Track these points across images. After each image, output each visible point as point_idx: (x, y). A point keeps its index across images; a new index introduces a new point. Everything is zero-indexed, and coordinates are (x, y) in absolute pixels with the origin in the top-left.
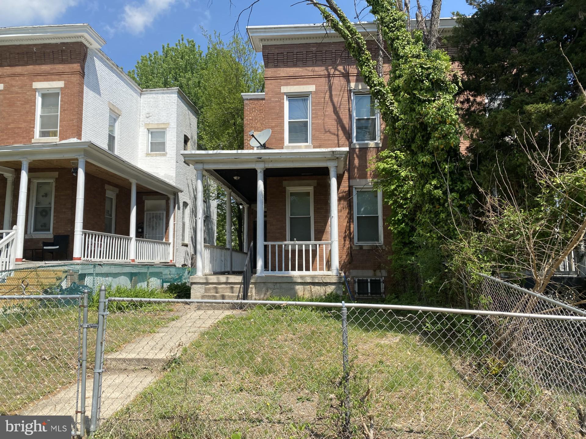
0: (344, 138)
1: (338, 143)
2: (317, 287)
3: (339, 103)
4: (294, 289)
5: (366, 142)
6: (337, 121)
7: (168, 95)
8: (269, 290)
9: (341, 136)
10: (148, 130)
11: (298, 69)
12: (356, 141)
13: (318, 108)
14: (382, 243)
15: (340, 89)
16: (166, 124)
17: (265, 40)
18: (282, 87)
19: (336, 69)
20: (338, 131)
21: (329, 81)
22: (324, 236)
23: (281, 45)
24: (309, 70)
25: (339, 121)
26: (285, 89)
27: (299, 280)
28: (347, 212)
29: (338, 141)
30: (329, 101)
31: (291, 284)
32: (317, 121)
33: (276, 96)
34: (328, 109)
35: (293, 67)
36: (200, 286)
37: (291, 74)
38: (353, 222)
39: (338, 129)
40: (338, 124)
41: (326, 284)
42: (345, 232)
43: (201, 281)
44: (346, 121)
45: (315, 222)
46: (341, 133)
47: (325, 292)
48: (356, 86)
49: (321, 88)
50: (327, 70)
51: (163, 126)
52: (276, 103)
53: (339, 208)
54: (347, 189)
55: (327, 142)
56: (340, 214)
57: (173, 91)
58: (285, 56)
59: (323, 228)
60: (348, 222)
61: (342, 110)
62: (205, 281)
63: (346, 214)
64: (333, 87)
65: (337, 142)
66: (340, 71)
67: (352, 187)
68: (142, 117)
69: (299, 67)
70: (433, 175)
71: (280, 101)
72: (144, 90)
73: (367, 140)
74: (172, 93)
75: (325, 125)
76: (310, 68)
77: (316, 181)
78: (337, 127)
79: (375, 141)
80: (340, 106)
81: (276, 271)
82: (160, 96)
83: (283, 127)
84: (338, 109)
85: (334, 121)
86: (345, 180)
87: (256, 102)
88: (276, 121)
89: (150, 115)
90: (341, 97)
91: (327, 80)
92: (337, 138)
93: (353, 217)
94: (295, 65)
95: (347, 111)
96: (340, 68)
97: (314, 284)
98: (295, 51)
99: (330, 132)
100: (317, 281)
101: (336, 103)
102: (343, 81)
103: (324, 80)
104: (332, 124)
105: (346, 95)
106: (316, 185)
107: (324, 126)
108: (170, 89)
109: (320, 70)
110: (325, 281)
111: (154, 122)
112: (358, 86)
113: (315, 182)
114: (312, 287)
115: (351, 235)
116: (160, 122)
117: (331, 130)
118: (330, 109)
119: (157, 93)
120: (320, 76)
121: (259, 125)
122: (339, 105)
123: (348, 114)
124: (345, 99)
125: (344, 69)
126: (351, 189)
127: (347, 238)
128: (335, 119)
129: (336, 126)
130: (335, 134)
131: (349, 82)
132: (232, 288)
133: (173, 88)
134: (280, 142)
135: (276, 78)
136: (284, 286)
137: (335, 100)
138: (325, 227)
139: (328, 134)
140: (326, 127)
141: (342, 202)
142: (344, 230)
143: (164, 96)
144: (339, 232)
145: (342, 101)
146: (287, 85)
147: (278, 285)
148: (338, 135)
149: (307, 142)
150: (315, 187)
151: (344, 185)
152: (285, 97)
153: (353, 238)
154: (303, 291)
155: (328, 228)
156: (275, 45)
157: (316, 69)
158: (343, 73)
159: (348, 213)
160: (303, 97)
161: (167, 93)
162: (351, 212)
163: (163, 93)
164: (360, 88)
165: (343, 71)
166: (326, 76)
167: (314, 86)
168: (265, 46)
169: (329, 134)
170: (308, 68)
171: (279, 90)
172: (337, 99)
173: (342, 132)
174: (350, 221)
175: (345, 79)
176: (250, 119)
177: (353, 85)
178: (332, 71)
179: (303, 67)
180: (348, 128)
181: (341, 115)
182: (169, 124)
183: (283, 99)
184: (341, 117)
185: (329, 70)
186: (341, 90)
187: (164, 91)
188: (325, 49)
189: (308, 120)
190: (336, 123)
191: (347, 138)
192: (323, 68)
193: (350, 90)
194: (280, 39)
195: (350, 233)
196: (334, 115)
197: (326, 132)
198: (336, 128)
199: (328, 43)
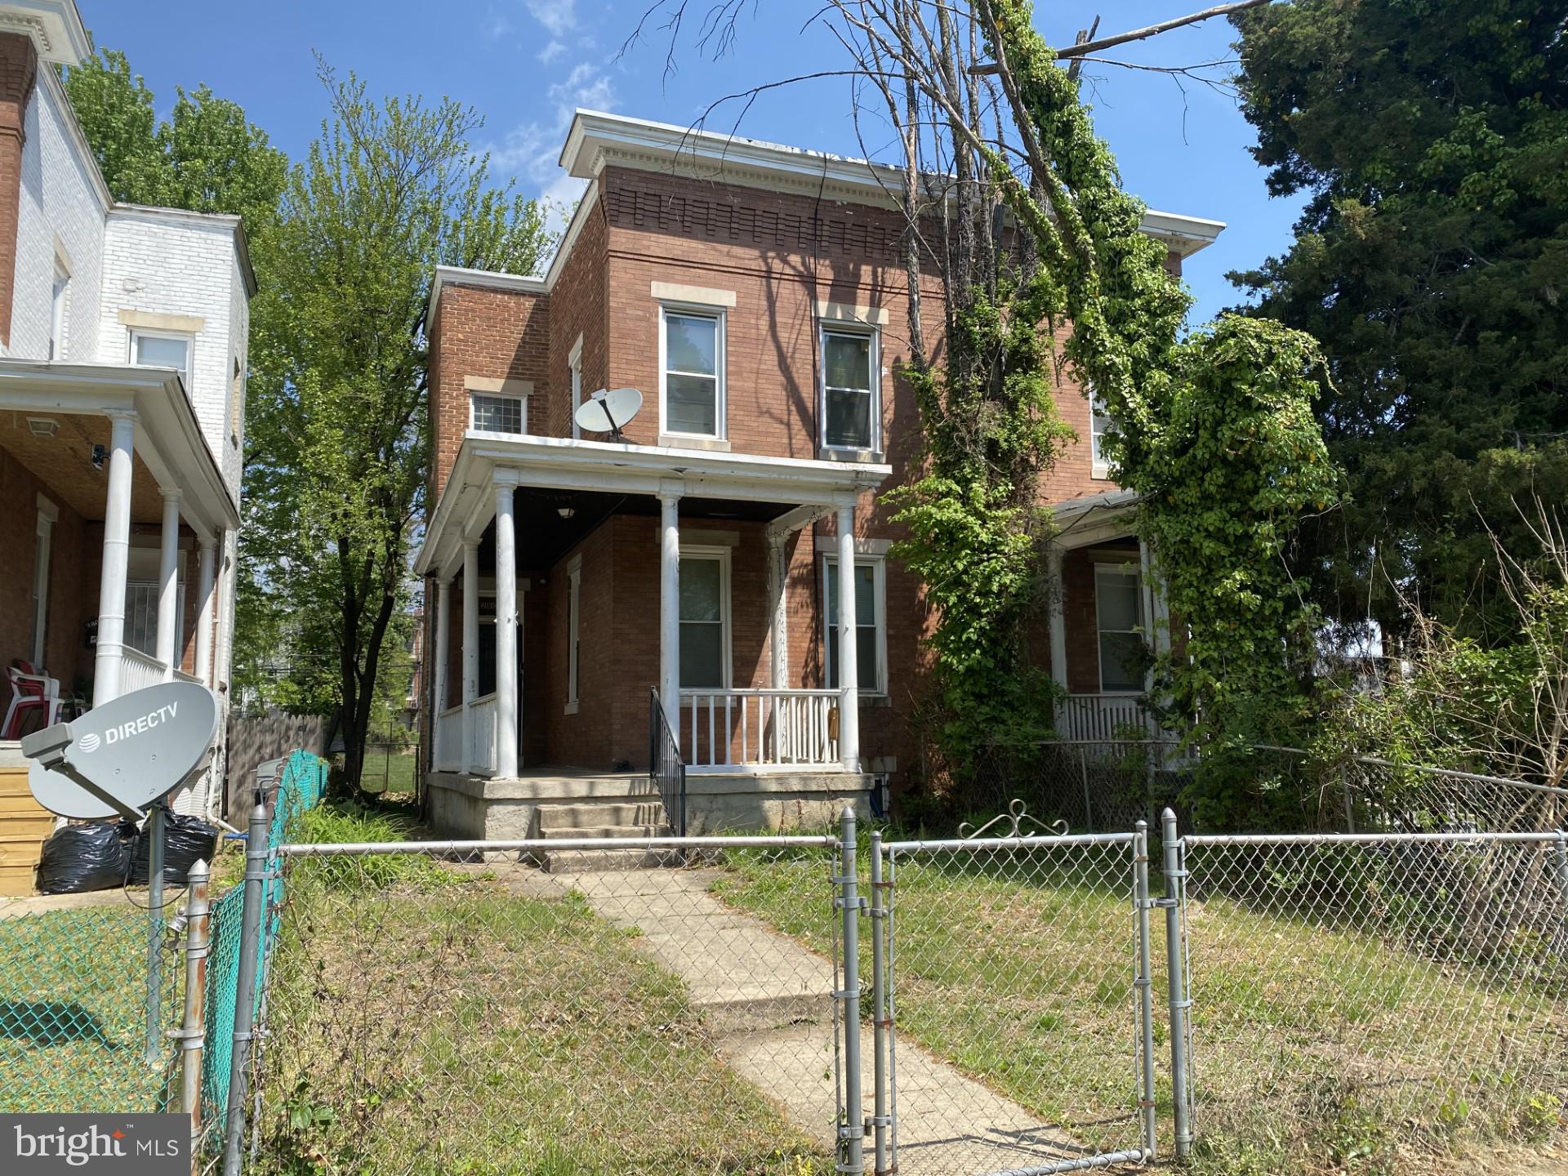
0: (804, 432)
1: (790, 444)
2: (812, 803)
3: (791, 346)
4: (759, 808)
5: (849, 448)
6: (786, 390)
7: (203, 235)
8: (698, 815)
9: (797, 427)
10: (130, 329)
11: (694, 244)
12: (828, 443)
13: (742, 350)
14: (886, 692)
15: (793, 311)
16: (193, 319)
17: (616, 152)
18: (654, 284)
19: (785, 262)
20: (789, 415)
21: (769, 286)
22: (757, 674)
23: (655, 173)
24: (721, 252)
25: (792, 389)
26: (661, 290)
27: (774, 787)
28: (810, 615)
29: (790, 438)
30: (769, 338)
31: (752, 796)
32: (740, 384)
33: (636, 302)
34: (766, 357)
35: (682, 236)
36: (511, 808)
37: (677, 254)
38: (823, 639)
39: (789, 411)
40: (788, 397)
41: (834, 795)
42: (806, 665)
43: (518, 795)
44: (806, 393)
45: (734, 638)
46: (795, 419)
47: (833, 815)
48: (831, 310)
49: (748, 301)
50: (765, 259)
51: (182, 326)
52: (638, 323)
53: (793, 605)
54: (809, 559)
55: (764, 439)
56: (793, 620)
57: (220, 224)
58: (711, 211)
59: (754, 654)
60: (811, 641)
61: (798, 365)
62: (528, 795)
63: (808, 620)
64: (778, 304)
65: (786, 441)
66: (794, 268)
67: (821, 553)
68: (110, 287)
69: (697, 239)
70: (1233, 559)
71: (648, 320)
72: (119, 204)
73: (853, 444)
74: (217, 230)
75: (760, 395)
76: (725, 248)
77: (737, 534)
78: (788, 406)
79: (871, 449)
80: (794, 353)
81: (709, 763)
82: (175, 233)
83: (657, 386)
84: (789, 360)
85: (779, 387)
86: (806, 538)
87: (477, 295)
88: (638, 368)
89: (140, 285)
90: (795, 332)
91: (764, 283)
92: (786, 431)
93: (823, 628)
94: (686, 233)
95: (810, 367)
96: (795, 259)
97: (805, 795)
98: (689, 197)
99: (771, 416)
100: (814, 788)
101: (784, 345)
102: (800, 293)
103: (755, 285)
104: (775, 396)
105: (807, 328)
106: (737, 544)
107: (757, 398)
108: (211, 216)
109: (748, 256)
110: (833, 788)
111: (152, 310)
112: (835, 312)
113: (734, 536)
114: (802, 802)
115: (818, 673)
116: (175, 313)
117: (773, 411)
118: (771, 359)
119: (166, 223)
120: (748, 272)
121: (483, 359)
122: (791, 350)
123: (811, 376)
124: (805, 337)
125: (804, 264)
126: (818, 558)
127: (811, 679)
128: (782, 385)
129: (784, 402)
130: (782, 422)
131: (814, 297)
132: (617, 811)
133: (220, 216)
134: (650, 425)
135: (639, 257)
136: (735, 801)
137: (783, 336)
138: (760, 652)
139: (766, 419)
140: (761, 400)
141: (799, 590)
142: (803, 660)
143: (189, 233)
144: (791, 665)
145: (799, 341)
146: (667, 279)
147: (720, 799)
148: (788, 425)
149: (713, 433)
150: (734, 549)
151: (803, 547)
152: (661, 309)
153: (823, 679)
154: (780, 814)
155: (766, 653)
156: (638, 171)
157: (738, 251)
158: (800, 275)
159: (812, 618)
160: (707, 315)
161: (200, 228)
162: (818, 617)
163: (185, 226)
164: (839, 316)
165: (802, 269)
166: (763, 274)
167: (734, 294)
168: (614, 167)
169: (769, 420)
170: (719, 246)
171: (647, 288)
172: (787, 335)
173: (798, 418)
174: (817, 638)
175: (807, 288)
176: (459, 340)
177: (823, 307)
178: (777, 265)
179: (706, 240)
180: (811, 410)
181: (795, 375)
182: (203, 320)
183: (657, 316)
184: (797, 381)
185: (770, 261)
186: (796, 314)
187: (191, 221)
188: (761, 206)
189: (716, 377)
190: (784, 393)
191: (809, 435)
192: (756, 253)
193: (818, 319)
194: (657, 159)
195: (817, 668)
196: (779, 373)
197: (761, 413)
198: (785, 407)
199: (769, 191)
